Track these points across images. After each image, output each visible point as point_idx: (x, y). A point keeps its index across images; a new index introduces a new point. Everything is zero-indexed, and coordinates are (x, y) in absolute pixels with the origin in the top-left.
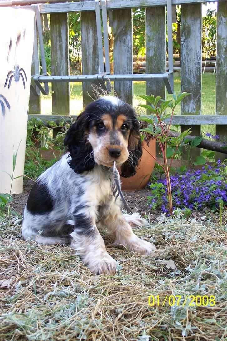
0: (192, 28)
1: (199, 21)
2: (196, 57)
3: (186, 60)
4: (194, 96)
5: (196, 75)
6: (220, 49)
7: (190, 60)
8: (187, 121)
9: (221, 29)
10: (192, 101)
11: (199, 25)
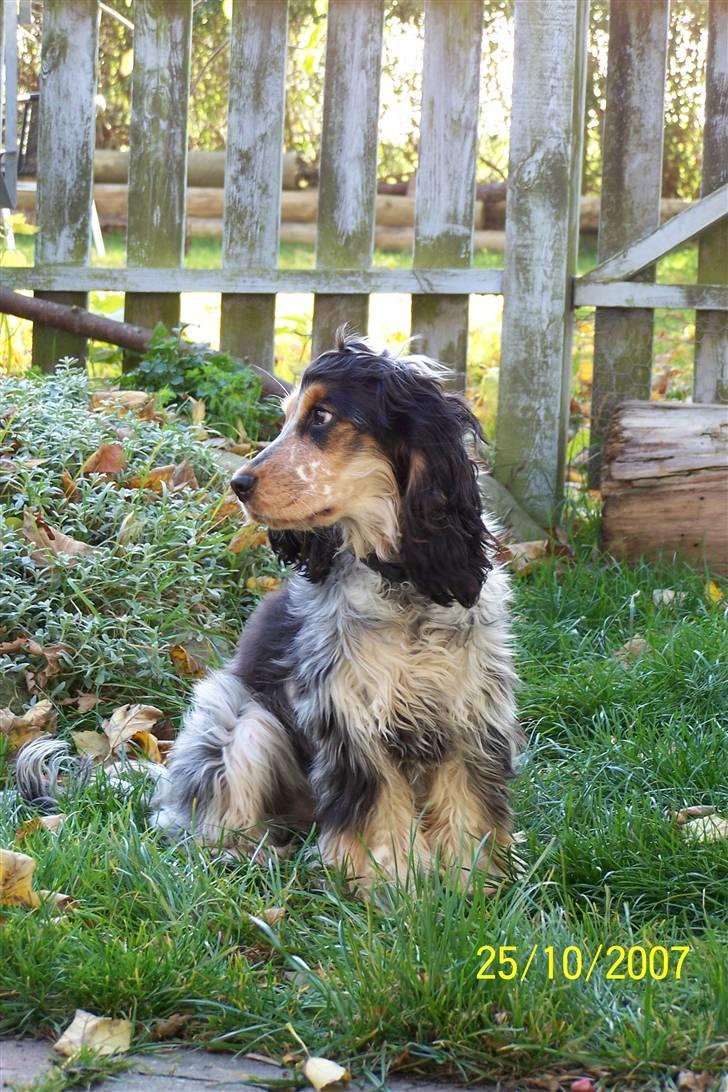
0: (71, 39)
1: (89, 22)
2: (78, 114)
3: (53, 121)
4: (70, 218)
5: (80, 162)
6: (141, 98)
7: (64, 123)
8: (50, 282)
9: (145, 46)
10: (66, 231)
11: (90, 33)
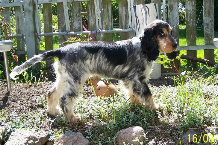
0: (174, 6)
5: (177, 28)
6: (188, 15)
7: (174, 21)
9: (188, 6)
